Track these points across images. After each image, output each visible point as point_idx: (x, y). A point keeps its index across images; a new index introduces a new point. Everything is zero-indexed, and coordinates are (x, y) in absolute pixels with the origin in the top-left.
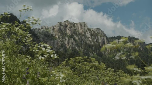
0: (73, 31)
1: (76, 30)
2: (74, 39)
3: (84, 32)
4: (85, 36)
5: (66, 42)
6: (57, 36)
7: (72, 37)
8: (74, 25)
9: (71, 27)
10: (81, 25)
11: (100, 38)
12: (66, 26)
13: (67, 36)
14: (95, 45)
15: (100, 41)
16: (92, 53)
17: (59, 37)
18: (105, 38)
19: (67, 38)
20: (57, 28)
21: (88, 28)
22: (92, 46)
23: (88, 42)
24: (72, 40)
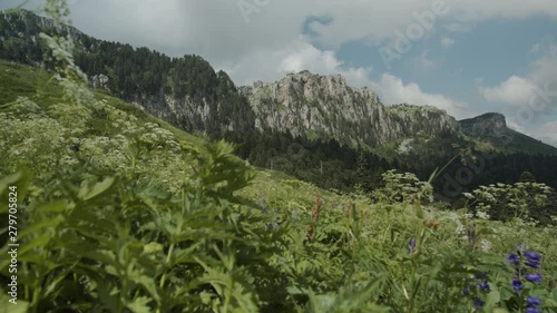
0: (317, 93)
1: (322, 90)
2: (320, 110)
3: (340, 95)
4: (341, 102)
5: (304, 116)
6: (286, 104)
7: (315, 104)
8: (318, 79)
9: (313, 85)
10: (333, 80)
11: (369, 108)
12: (303, 82)
13: (307, 102)
14: (362, 122)
15: (370, 114)
16: (356, 139)
17: (290, 106)
18: (380, 108)
19: (305, 108)
20: (285, 87)
21: (347, 88)
22: (356, 124)
23: (347, 116)
24: (315, 111)
